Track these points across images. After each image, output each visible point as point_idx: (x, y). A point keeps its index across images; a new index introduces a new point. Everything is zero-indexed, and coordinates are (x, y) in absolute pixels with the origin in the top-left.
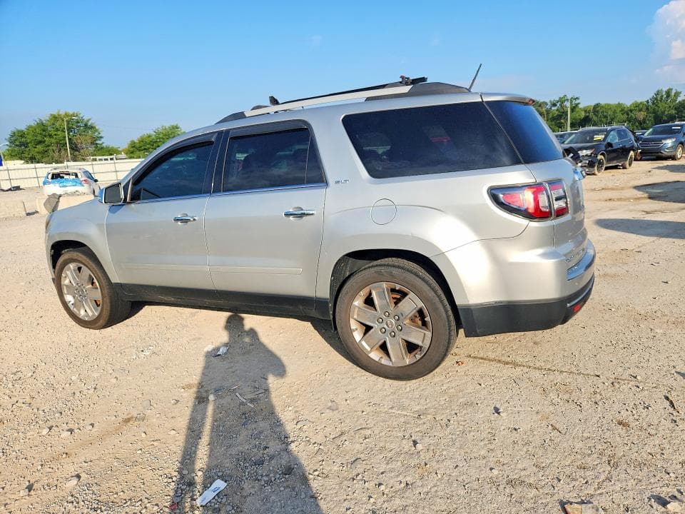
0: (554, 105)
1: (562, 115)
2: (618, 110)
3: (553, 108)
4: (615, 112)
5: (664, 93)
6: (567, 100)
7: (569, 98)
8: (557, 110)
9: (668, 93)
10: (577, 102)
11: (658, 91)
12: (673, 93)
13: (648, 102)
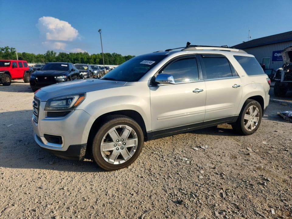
0: (3, 50)
1: (8, 55)
2: (33, 57)
3: (2, 51)
4: (32, 57)
5: (50, 52)
6: (9, 49)
7: (10, 48)
8: (5, 52)
9: (52, 52)
10: (14, 50)
11: (48, 51)
12: (54, 52)
13: (45, 55)
